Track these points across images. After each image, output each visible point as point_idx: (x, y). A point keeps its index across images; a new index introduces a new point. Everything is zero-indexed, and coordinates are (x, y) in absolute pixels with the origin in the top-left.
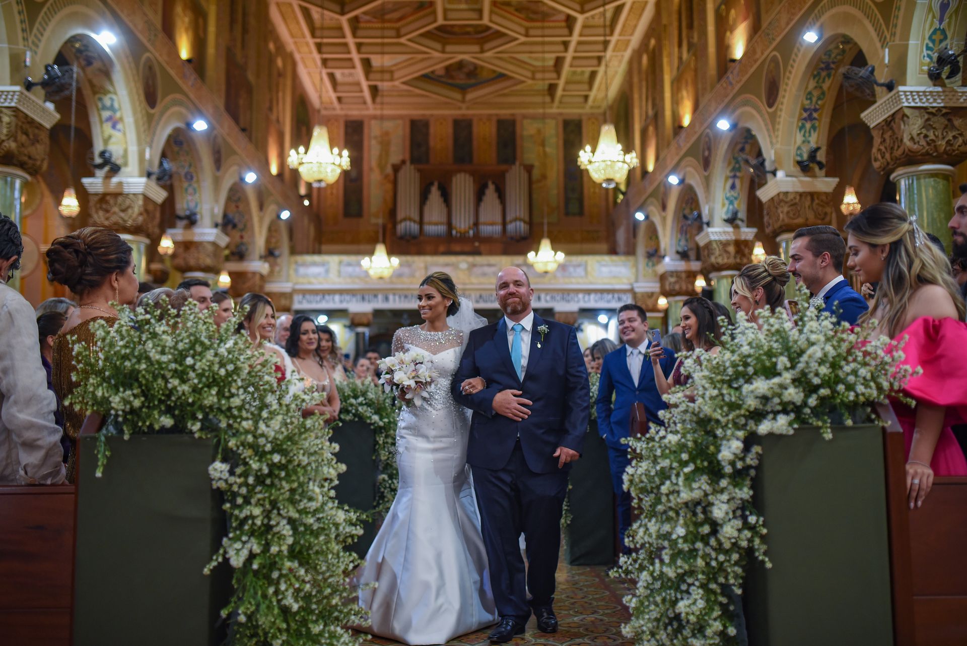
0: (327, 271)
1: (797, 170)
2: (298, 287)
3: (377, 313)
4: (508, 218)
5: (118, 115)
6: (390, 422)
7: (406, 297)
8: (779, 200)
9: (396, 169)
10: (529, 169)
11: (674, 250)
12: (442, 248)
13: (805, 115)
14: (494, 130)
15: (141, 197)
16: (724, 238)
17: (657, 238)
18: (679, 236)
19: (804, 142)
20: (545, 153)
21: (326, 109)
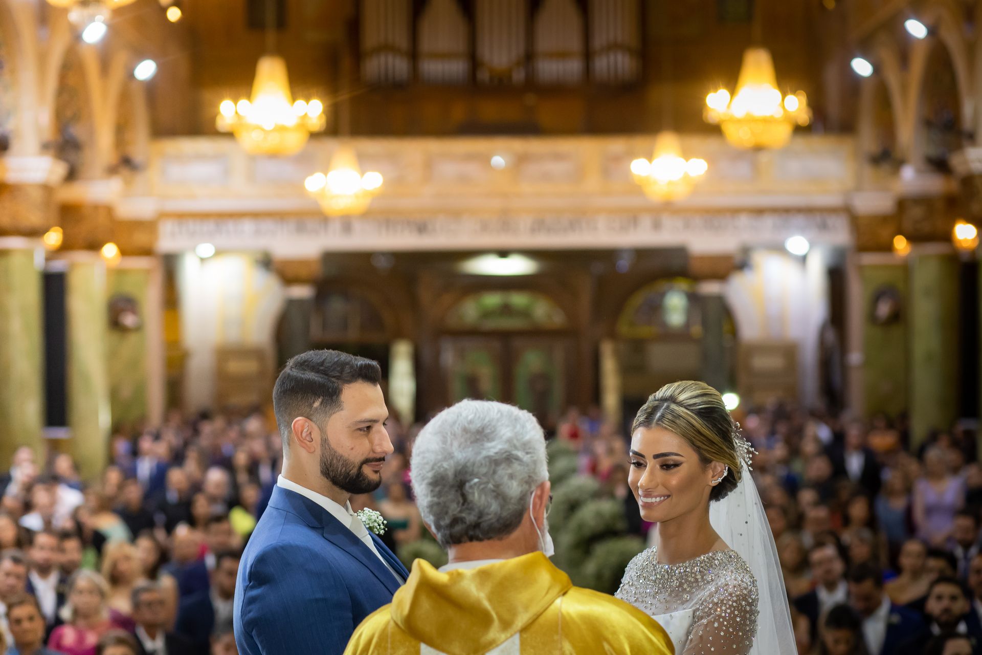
2: (169, 206)
3: (330, 257)
4: (596, 44)
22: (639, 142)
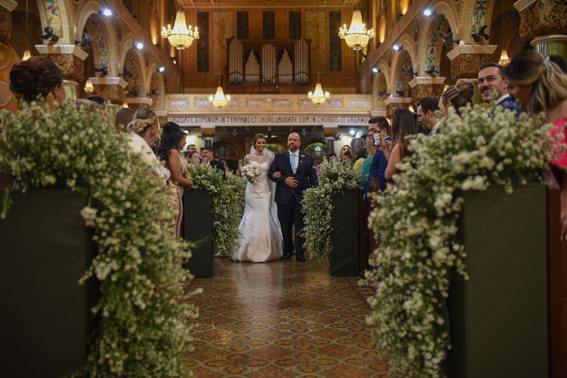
0: (188, 104)
1: (472, 40)
2: (170, 113)
3: (218, 128)
4: (296, 72)
5: (56, 5)
6: (221, 190)
7: (235, 119)
8: (460, 59)
9: (229, 41)
10: (309, 42)
11: (395, 91)
12: (256, 90)
13: (478, 6)
14: (288, 18)
15: (72, 56)
16: (425, 83)
17: (385, 83)
18: (399, 82)
19: (477, 23)
20: (318, 32)
21: (185, 5)
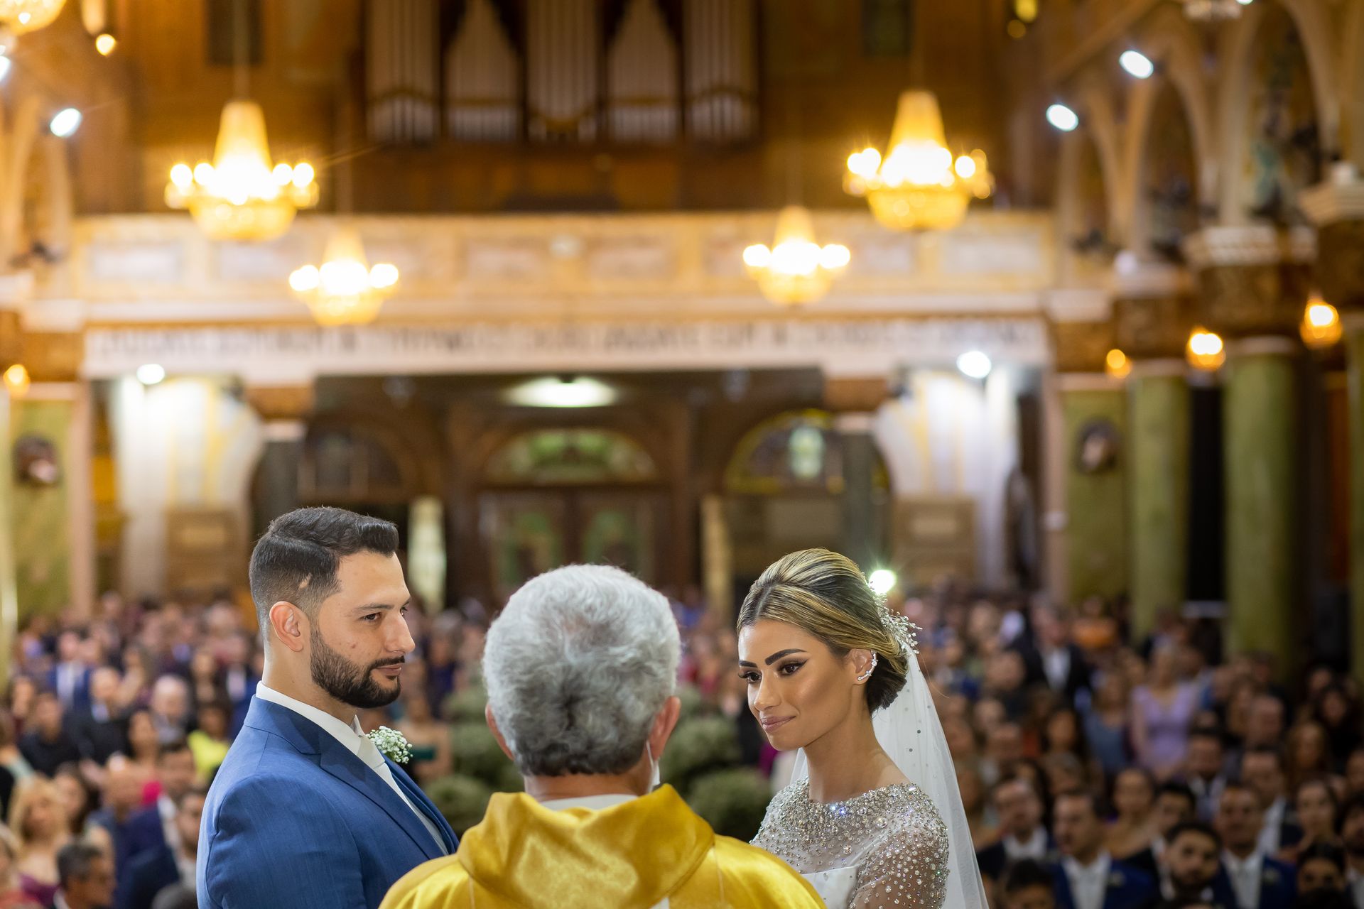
2: (97, 313)
3: (325, 383)
4: (694, 87)
11: (1144, 235)
22: (755, 222)
